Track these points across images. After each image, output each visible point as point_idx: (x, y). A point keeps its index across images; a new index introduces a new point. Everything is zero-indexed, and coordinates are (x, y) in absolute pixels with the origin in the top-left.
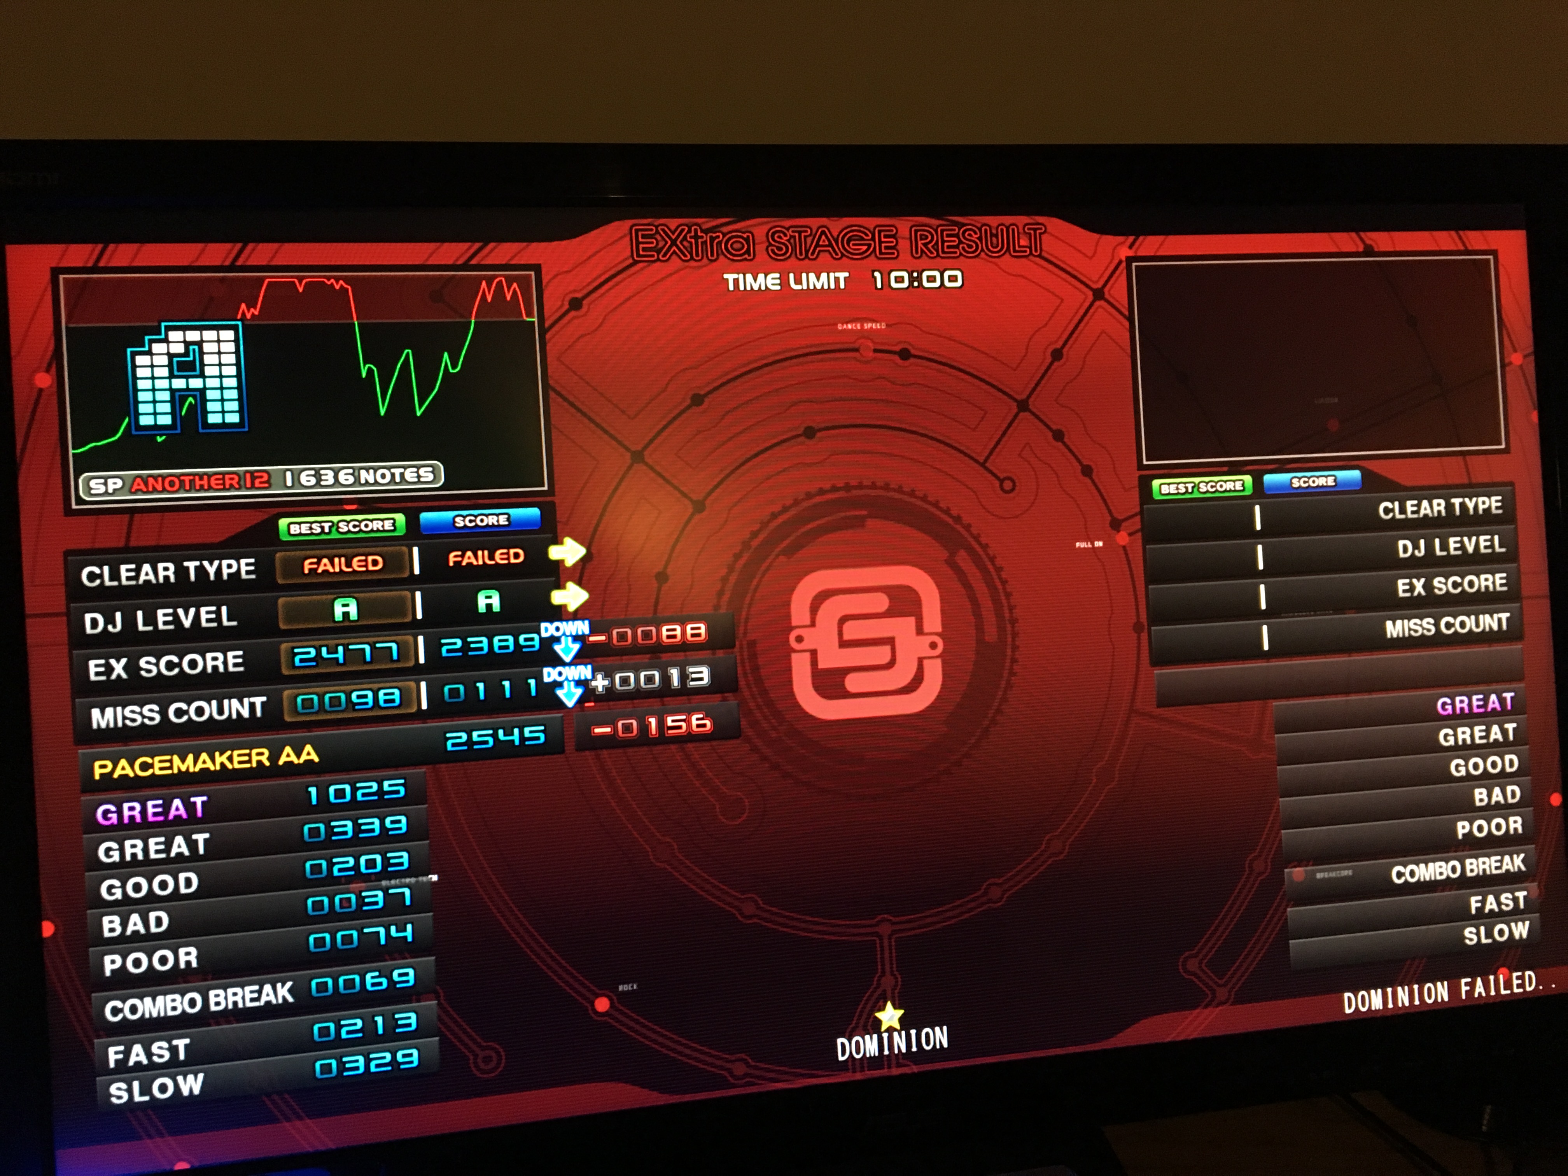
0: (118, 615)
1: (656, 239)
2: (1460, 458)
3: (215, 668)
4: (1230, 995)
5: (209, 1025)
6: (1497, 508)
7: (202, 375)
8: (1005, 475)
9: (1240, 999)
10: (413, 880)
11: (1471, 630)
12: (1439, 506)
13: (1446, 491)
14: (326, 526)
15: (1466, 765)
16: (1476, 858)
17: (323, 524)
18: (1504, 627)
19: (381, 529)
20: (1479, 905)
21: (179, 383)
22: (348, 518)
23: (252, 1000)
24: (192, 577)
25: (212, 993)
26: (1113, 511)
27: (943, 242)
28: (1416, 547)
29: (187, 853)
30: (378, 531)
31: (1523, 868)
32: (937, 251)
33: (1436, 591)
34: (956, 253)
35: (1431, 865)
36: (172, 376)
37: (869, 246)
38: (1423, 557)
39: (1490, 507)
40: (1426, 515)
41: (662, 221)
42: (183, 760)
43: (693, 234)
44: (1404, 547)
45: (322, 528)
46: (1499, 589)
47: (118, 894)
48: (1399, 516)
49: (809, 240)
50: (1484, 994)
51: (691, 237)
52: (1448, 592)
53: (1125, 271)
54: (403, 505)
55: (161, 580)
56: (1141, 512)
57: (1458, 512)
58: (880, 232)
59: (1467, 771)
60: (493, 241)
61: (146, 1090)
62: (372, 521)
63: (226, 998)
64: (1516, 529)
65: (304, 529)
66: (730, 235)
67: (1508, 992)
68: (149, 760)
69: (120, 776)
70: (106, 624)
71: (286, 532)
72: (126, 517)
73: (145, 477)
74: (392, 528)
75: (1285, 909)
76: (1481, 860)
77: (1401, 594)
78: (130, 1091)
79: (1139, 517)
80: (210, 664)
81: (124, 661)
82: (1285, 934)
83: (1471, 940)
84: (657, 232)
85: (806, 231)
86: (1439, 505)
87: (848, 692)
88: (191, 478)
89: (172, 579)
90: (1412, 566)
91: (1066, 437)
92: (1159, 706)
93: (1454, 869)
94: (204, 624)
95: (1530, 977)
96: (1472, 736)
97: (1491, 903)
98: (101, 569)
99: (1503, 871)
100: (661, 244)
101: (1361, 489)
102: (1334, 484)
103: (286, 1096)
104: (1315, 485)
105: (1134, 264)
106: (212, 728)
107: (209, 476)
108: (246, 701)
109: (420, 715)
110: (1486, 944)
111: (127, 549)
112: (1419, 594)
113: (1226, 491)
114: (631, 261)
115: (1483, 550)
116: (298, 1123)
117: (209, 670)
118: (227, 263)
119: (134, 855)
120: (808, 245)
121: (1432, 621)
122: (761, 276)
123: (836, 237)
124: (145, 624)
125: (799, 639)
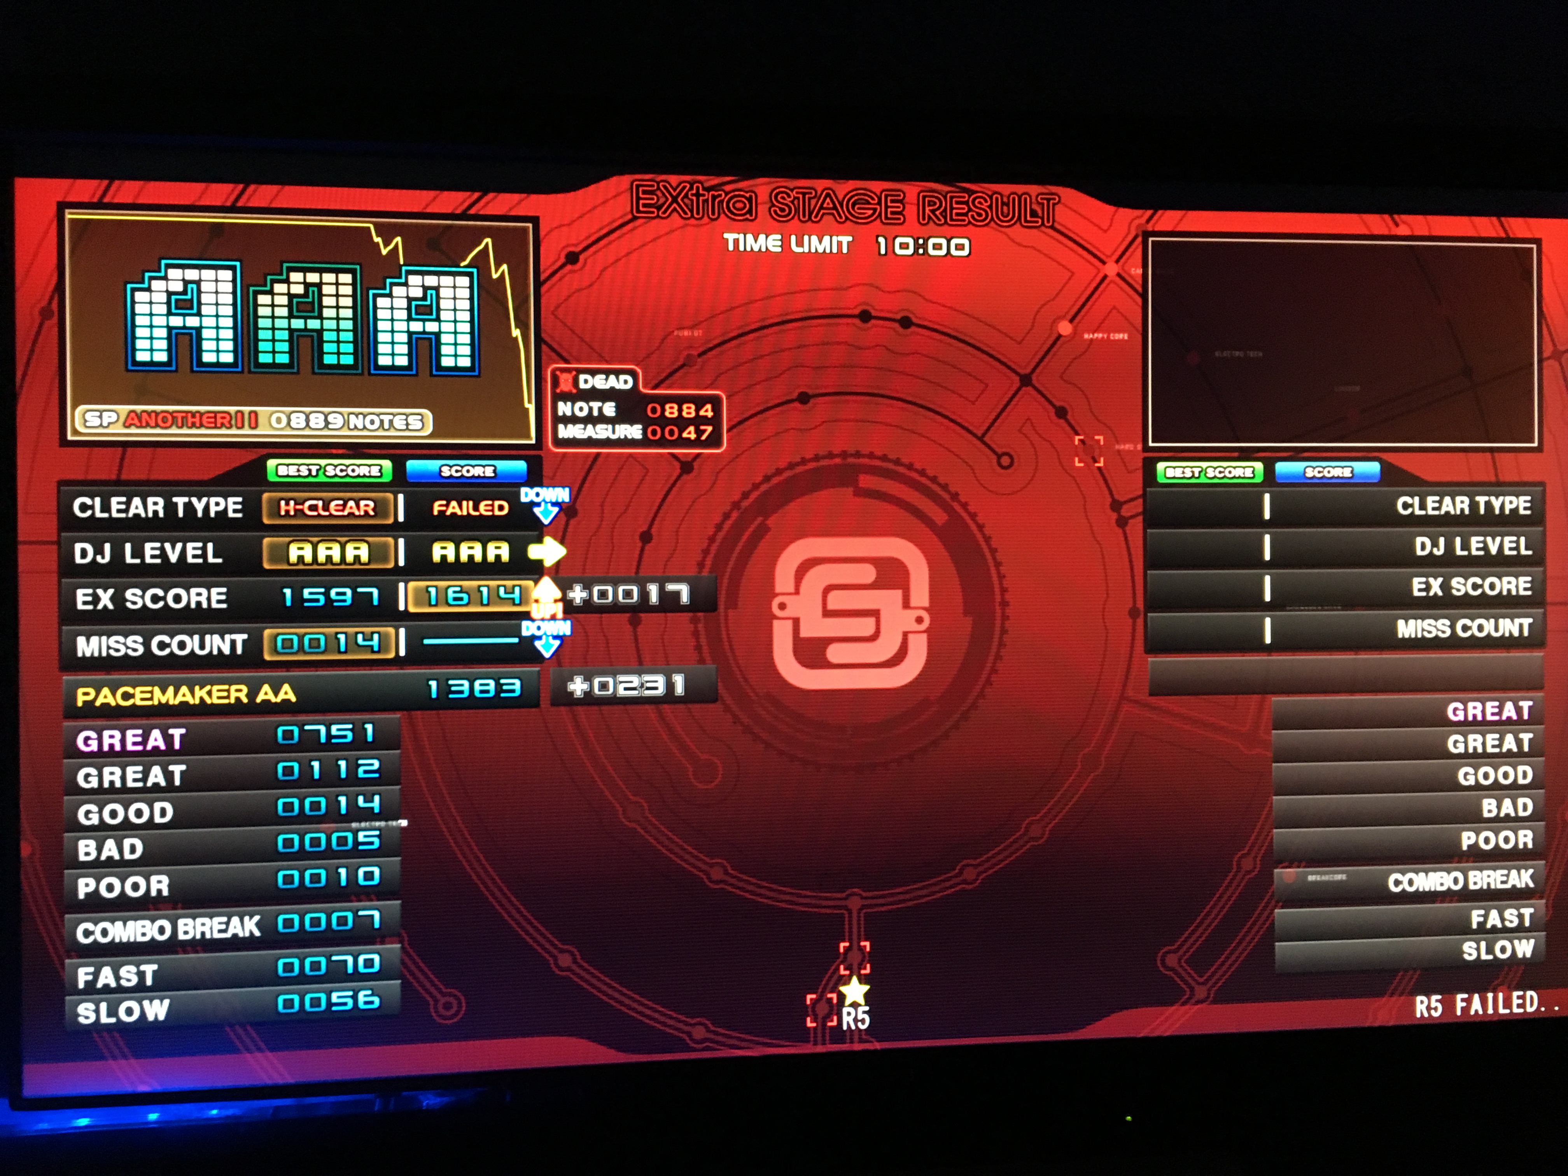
0: (107, 547)
1: (657, 196)
2: (1488, 455)
3: (199, 604)
4: (1209, 994)
5: (176, 953)
6: (1525, 509)
7: (199, 314)
8: (1004, 450)
9: (1220, 998)
10: (383, 824)
11: (1489, 635)
12: (1462, 504)
13: (1470, 487)
14: (314, 469)
15: (1476, 774)
16: (1481, 870)
17: (310, 467)
18: (1526, 634)
19: (368, 474)
20: (1481, 919)
21: (176, 321)
22: (336, 462)
23: (220, 931)
24: (181, 514)
25: (181, 922)
26: (1114, 493)
27: (952, 209)
28: (1435, 544)
29: (163, 783)
30: (364, 476)
31: (1531, 885)
32: (945, 218)
33: (1454, 592)
34: (964, 220)
35: (1431, 874)
36: (169, 313)
37: (875, 210)
38: (1441, 556)
39: (1517, 508)
40: (1447, 513)
41: (664, 177)
42: (164, 692)
43: (694, 192)
44: (1422, 545)
45: (310, 470)
46: (1522, 593)
47: (95, 820)
48: (1418, 512)
49: (813, 202)
50: (1481, 1012)
51: (692, 195)
52: (1466, 593)
53: (1141, 246)
54: (392, 452)
55: (150, 515)
56: (1144, 495)
57: (1482, 511)
58: (886, 196)
59: (1477, 780)
60: (494, 192)
61: (112, 1012)
62: (359, 466)
63: (194, 928)
64: (1544, 533)
65: (293, 471)
66: (732, 194)
67: (1507, 1011)
68: (130, 690)
69: (102, 704)
70: (95, 554)
71: (274, 473)
72: (120, 450)
73: (139, 412)
74: (379, 474)
75: (1273, 910)
76: (1486, 873)
77: (1416, 593)
78: (97, 1011)
79: (1141, 501)
80: (194, 599)
81: (111, 591)
82: (1271, 936)
83: (1470, 955)
84: (658, 188)
85: (811, 193)
86: (1462, 502)
87: (829, 662)
88: (184, 415)
89: (161, 515)
90: (1430, 563)
91: (1070, 414)
92: (1151, 695)
93: (1456, 881)
94: (190, 560)
95: (1532, 997)
96: (1484, 744)
97: (1494, 919)
98: (92, 499)
99: (1508, 886)
100: (662, 200)
101: (1379, 482)
102: (1350, 475)
103: (249, 1028)
104: (1330, 475)
105: (1151, 239)
106: (193, 663)
107: (202, 414)
108: (228, 637)
109: (398, 662)
110: (1486, 961)
111: (118, 482)
112: (1436, 594)
113: (1234, 477)
114: (630, 216)
115: (1507, 552)
116: (259, 1055)
117: (193, 606)
118: (228, 204)
119: (112, 783)
120: (812, 207)
121: (1448, 622)
122: (762, 237)
123: (841, 199)
124: (133, 557)
125: (782, 606)
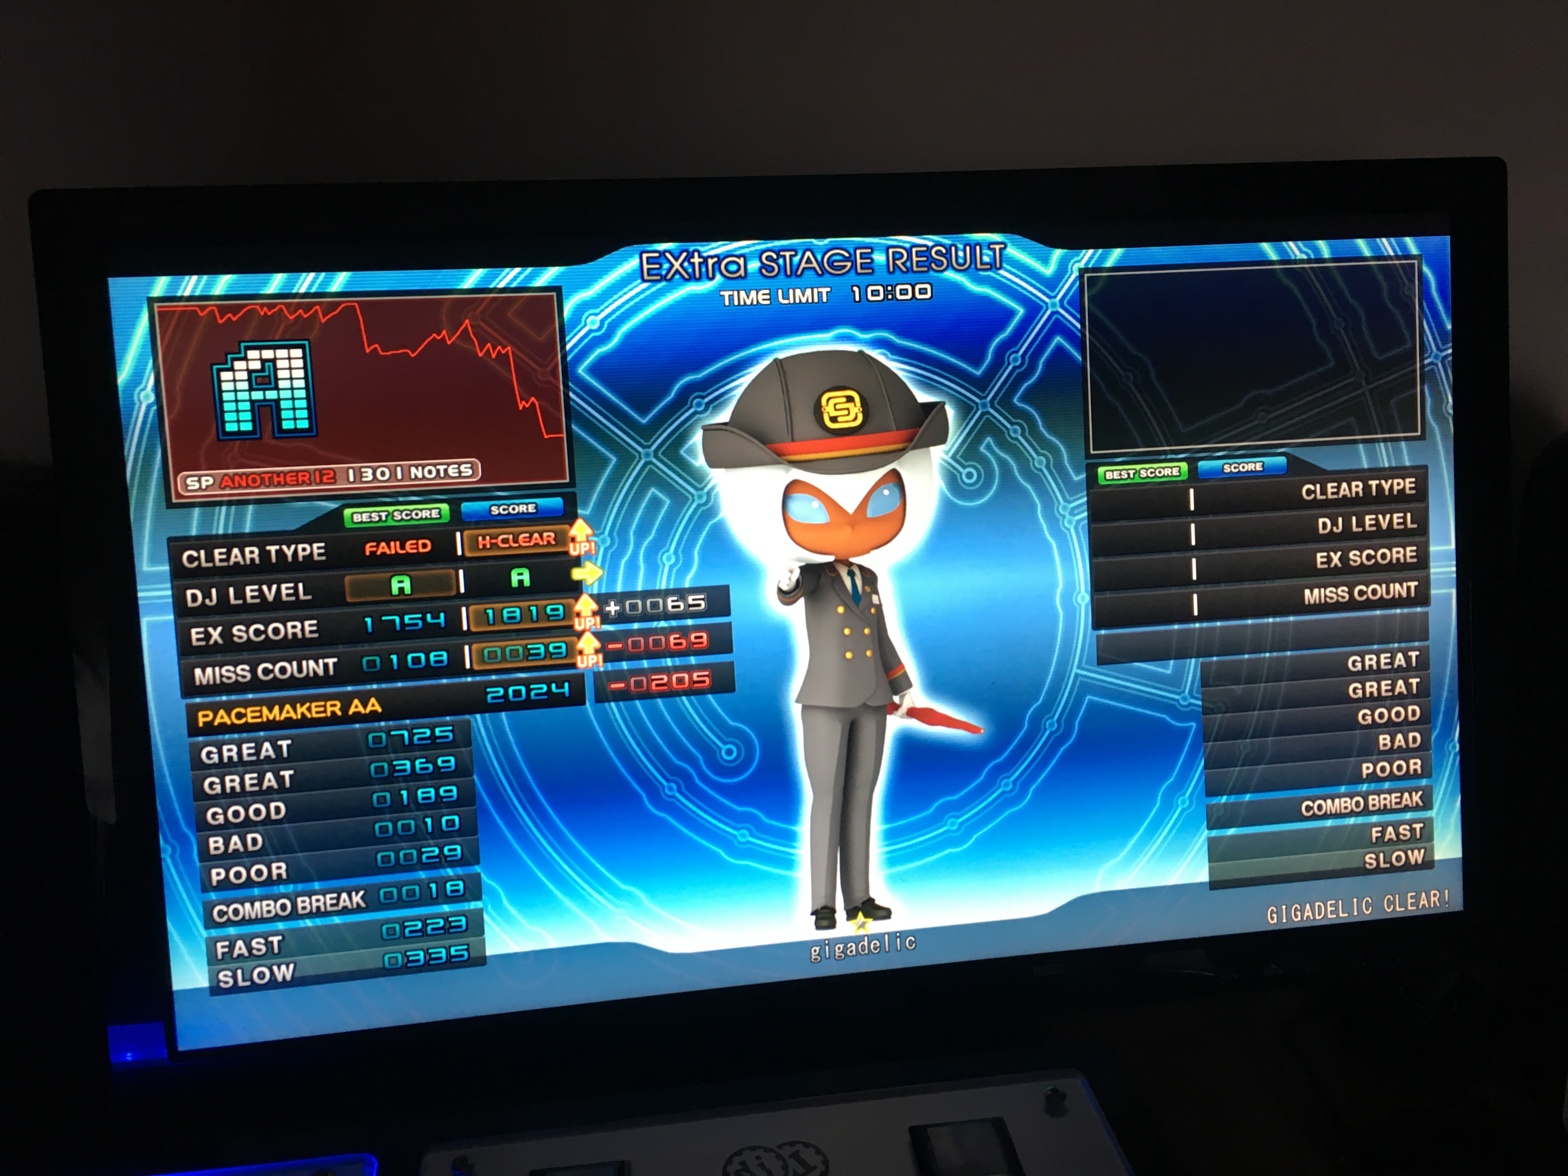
0: (214, 591)
3: (294, 634)
6: (1411, 489)
7: (276, 388)
10: (461, 809)
11: (1382, 596)
12: (1357, 487)
13: (1364, 474)
14: (383, 515)
15: (1373, 715)
16: (1379, 794)
18: (1413, 594)
19: (429, 517)
20: (1379, 835)
21: (257, 395)
22: (401, 508)
23: (332, 905)
24: (274, 559)
28: (1334, 523)
29: (276, 786)
30: (426, 518)
33: (1352, 563)
35: (1337, 800)
36: (251, 389)
38: (1340, 533)
39: (1404, 488)
40: (1344, 496)
42: (271, 710)
44: (1324, 525)
45: (380, 517)
46: (1409, 560)
47: (221, 819)
48: (1319, 497)
52: (1362, 563)
53: (1078, 282)
54: (447, 496)
55: (248, 562)
57: (1374, 494)
58: (858, 252)
59: (1373, 720)
61: (247, 976)
63: (311, 903)
65: (365, 518)
68: (242, 710)
69: (221, 724)
70: (204, 598)
71: (350, 520)
73: (231, 475)
74: (438, 516)
76: (1383, 795)
77: (1319, 566)
78: (234, 977)
80: (290, 631)
81: (219, 629)
83: (1371, 864)
84: (662, 256)
88: (270, 475)
89: (257, 561)
90: (1330, 540)
92: (1099, 664)
94: (284, 598)
96: (1379, 689)
98: (198, 551)
100: (665, 266)
101: (1286, 473)
102: (1261, 469)
104: (1245, 470)
105: (1086, 275)
106: (293, 684)
107: (285, 474)
108: (321, 661)
111: (219, 537)
112: (1336, 565)
113: (1164, 476)
115: (1396, 527)
117: (290, 636)
119: (233, 788)
121: (1346, 589)
122: (753, 293)
124: (236, 598)
